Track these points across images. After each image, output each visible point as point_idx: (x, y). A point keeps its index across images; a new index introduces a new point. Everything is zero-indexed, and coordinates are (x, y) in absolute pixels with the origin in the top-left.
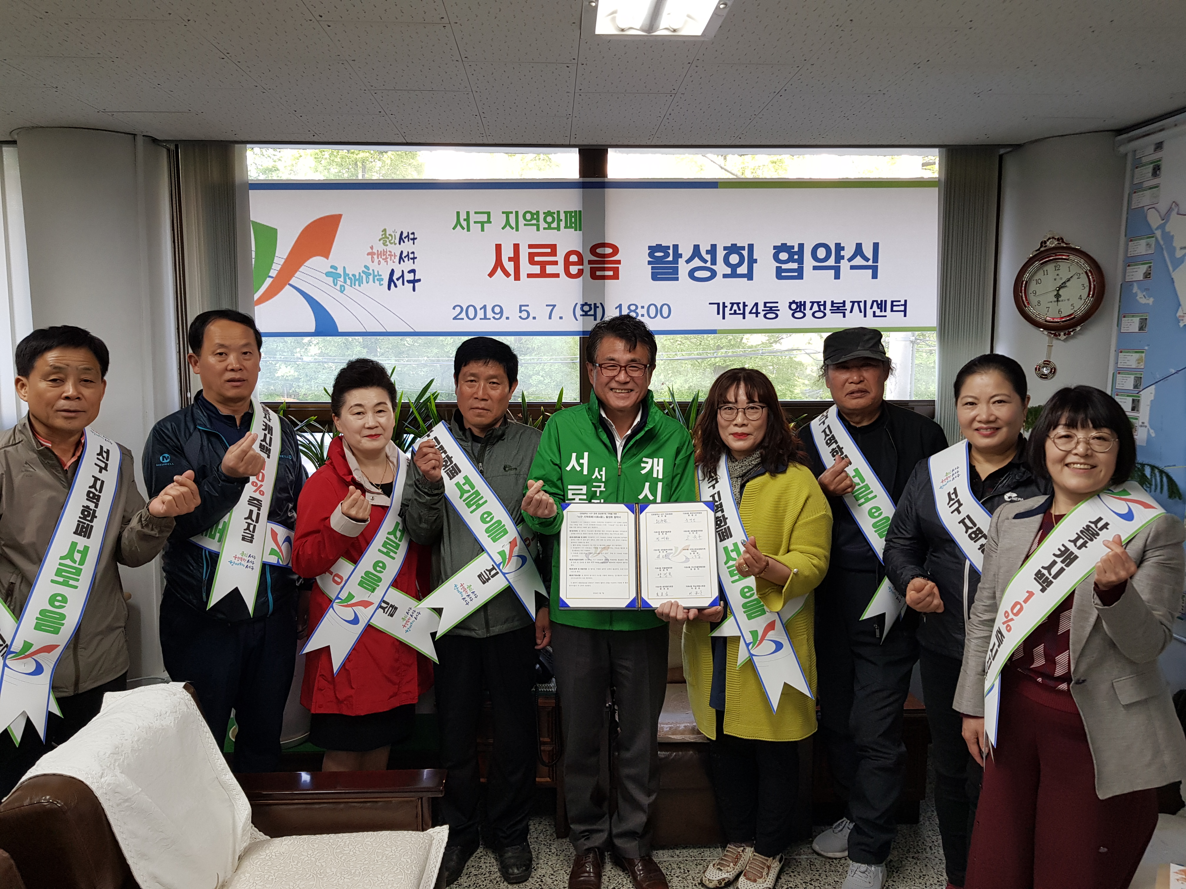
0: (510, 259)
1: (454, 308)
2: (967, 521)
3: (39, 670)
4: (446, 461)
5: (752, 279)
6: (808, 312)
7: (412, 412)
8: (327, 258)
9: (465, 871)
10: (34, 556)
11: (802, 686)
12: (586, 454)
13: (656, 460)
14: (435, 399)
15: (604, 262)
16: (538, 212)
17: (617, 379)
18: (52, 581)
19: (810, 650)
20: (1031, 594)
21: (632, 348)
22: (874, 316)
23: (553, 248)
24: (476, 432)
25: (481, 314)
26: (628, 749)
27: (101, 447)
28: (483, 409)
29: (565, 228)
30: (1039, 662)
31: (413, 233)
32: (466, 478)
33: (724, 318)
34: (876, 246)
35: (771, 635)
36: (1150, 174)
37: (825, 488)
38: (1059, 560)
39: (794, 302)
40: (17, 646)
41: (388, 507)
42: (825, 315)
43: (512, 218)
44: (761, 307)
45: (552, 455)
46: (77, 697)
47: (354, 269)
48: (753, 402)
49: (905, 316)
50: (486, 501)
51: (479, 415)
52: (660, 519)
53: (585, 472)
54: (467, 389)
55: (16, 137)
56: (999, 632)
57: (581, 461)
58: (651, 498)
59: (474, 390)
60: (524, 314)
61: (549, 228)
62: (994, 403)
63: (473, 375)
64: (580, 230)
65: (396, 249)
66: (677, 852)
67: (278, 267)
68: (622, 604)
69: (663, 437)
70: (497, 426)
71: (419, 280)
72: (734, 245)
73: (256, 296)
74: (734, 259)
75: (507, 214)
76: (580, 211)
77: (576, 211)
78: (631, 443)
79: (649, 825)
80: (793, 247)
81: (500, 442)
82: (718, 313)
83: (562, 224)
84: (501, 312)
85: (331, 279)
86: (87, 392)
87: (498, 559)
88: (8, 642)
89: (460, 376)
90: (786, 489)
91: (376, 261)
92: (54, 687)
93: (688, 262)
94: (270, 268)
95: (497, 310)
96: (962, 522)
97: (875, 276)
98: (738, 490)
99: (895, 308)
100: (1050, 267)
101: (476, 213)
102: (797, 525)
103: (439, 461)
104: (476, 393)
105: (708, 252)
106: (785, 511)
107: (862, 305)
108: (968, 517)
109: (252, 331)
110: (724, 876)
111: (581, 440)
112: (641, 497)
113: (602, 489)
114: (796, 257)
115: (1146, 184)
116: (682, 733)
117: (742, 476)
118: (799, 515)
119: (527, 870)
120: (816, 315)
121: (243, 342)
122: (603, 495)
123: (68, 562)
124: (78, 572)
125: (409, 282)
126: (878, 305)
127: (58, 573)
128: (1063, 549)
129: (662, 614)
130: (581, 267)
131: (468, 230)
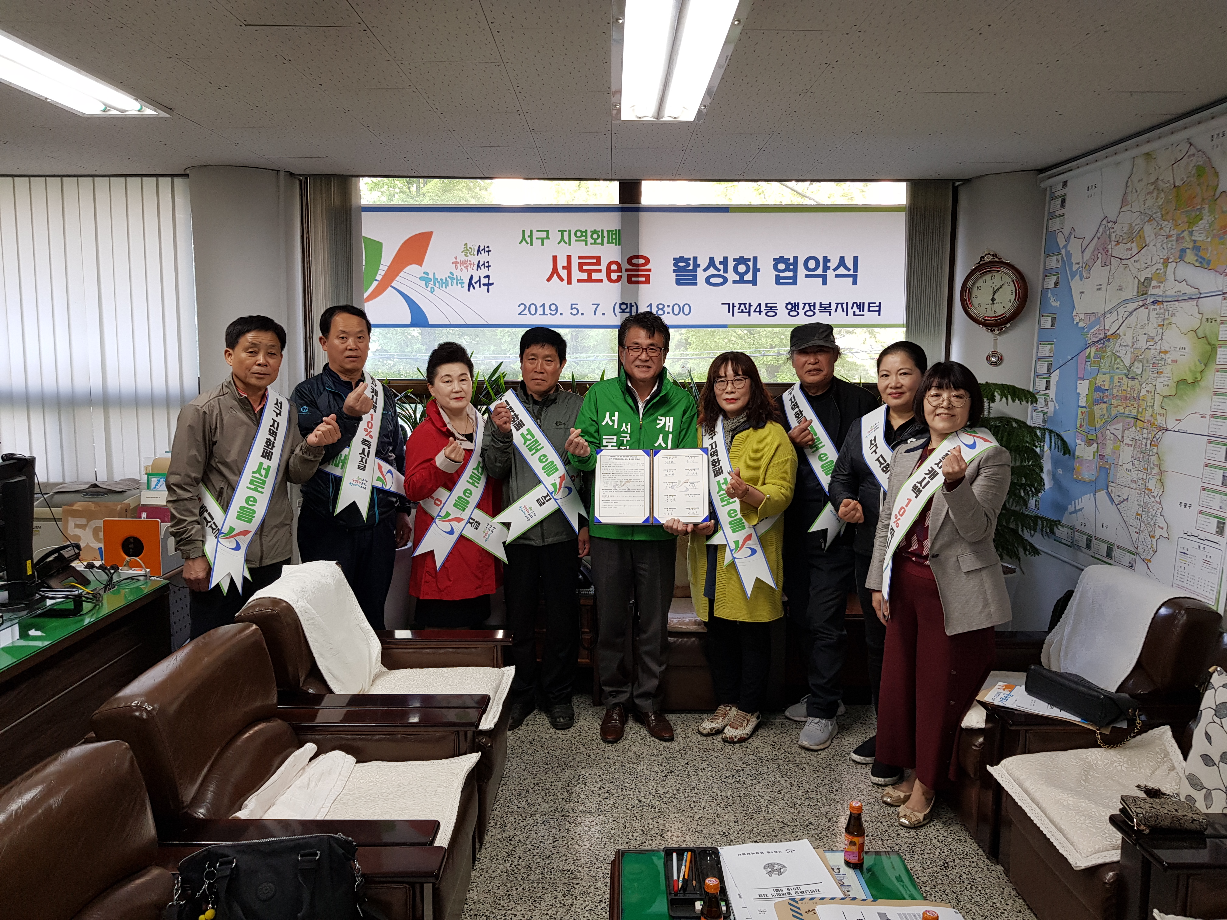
0: (564, 268)
1: (519, 306)
2: (881, 459)
3: (238, 548)
4: (514, 418)
5: (756, 285)
6: (801, 311)
7: (486, 387)
8: (421, 266)
9: (524, 723)
10: (237, 471)
11: (770, 581)
12: (616, 413)
13: (668, 418)
14: (504, 377)
15: (638, 270)
16: (586, 231)
17: (640, 358)
18: (248, 488)
19: (777, 557)
20: (910, 500)
21: (651, 336)
22: (855, 314)
23: (598, 259)
24: (536, 397)
25: (540, 310)
26: (645, 632)
27: (277, 400)
28: (540, 380)
29: (608, 243)
30: (915, 546)
31: (488, 247)
32: (528, 430)
33: (733, 315)
34: (856, 259)
35: (749, 544)
36: (1059, 206)
37: (792, 440)
38: (927, 476)
39: (789, 303)
40: (225, 530)
41: (472, 450)
42: (814, 313)
43: (566, 235)
44: (763, 307)
45: (591, 414)
46: (261, 568)
47: (442, 275)
48: (739, 375)
49: (879, 315)
50: (543, 447)
51: (538, 384)
52: (668, 461)
53: (616, 426)
54: (529, 365)
55: (188, 172)
56: (892, 529)
57: (613, 418)
58: (664, 445)
59: (534, 366)
60: (574, 311)
61: (595, 243)
62: (901, 374)
63: (533, 355)
64: (619, 245)
65: (475, 259)
66: (683, 715)
67: (383, 273)
68: (640, 521)
69: (674, 402)
70: (552, 392)
71: (492, 284)
72: (742, 258)
73: (366, 295)
74: (742, 268)
75: (562, 232)
76: (619, 230)
77: (616, 230)
78: (650, 405)
79: (659, 687)
80: (789, 259)
81: (553, 405)
82: (729, 312)
83: (605, 240)
84: (557, 309)
85: (424, 282)
86: (271, 361)
87: (551, 489)
88: (220, 527)
89: (524, 356)
90: (763, 441)
91: (459, 268)
92: (247, 561)
93: (705, 270)
94: (377, 273)
95: (553, 307)
96: (878, 459)
97: (855, 283)
98: (729, 440)
99: (871, 309)
100: (987, 277)
101: (537, 231)
102: (770, 465)
103: (509, 418)
104: (536, 368)
105: (721, 263)
106: (762, 456)
107: (844, 306)
108: (881, 456)
109: (364, 321)
110: (715, 725)
111: (613, 402)
112: (656, 445)
113: (628, 438)
114: (791, 267)
115: (1057, 213)
116: (687, 624)
117: (733, 430)
118: (772, 458)
119: (570, 720)
120: (808, 313)
121: (358, 329)
122: (629, 443)
123: (257, 475)
124: (264, 483)
125: (484, 285)
126: (857, 306)
127: (251, 482)
128: (930, 469)
129: (667, 527)
130: (619, 274)
131: (532, 244)
